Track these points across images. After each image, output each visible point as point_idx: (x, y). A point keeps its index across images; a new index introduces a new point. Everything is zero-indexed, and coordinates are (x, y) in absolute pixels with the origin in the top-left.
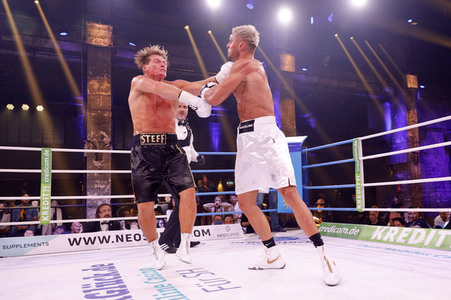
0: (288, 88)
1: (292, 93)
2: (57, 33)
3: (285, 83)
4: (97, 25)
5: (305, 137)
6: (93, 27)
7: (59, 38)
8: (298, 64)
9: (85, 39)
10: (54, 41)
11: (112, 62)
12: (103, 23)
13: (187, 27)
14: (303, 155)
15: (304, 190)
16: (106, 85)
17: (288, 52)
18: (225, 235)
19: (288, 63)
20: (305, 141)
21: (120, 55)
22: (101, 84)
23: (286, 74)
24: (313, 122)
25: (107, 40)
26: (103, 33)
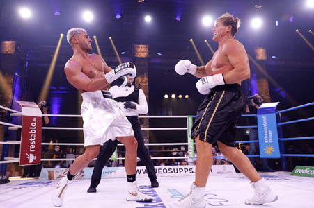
0: (262, 70)
1: (266, 74)
2: (120, 53)
3: (260, 68)
4: (140, 46)
5: (278, 103)
6: (138, 47)
7: (121, 56)
8: (269, 54)
9: (134, 54)
10: (118, 58)
11: (149, 65)
12: (143, 44)
13: (191, 40)
14: (277, 116)
15: (280, 141)
16: (146, 79)
17: (260, 47)
18: (222, 173)
19: (261, 54)
20: (278, 106)
21: (152, 61)
22: (142, 79)
23: (260, 62)
24: (283, 94)
25: (145, 54)
26: (143, 50)
